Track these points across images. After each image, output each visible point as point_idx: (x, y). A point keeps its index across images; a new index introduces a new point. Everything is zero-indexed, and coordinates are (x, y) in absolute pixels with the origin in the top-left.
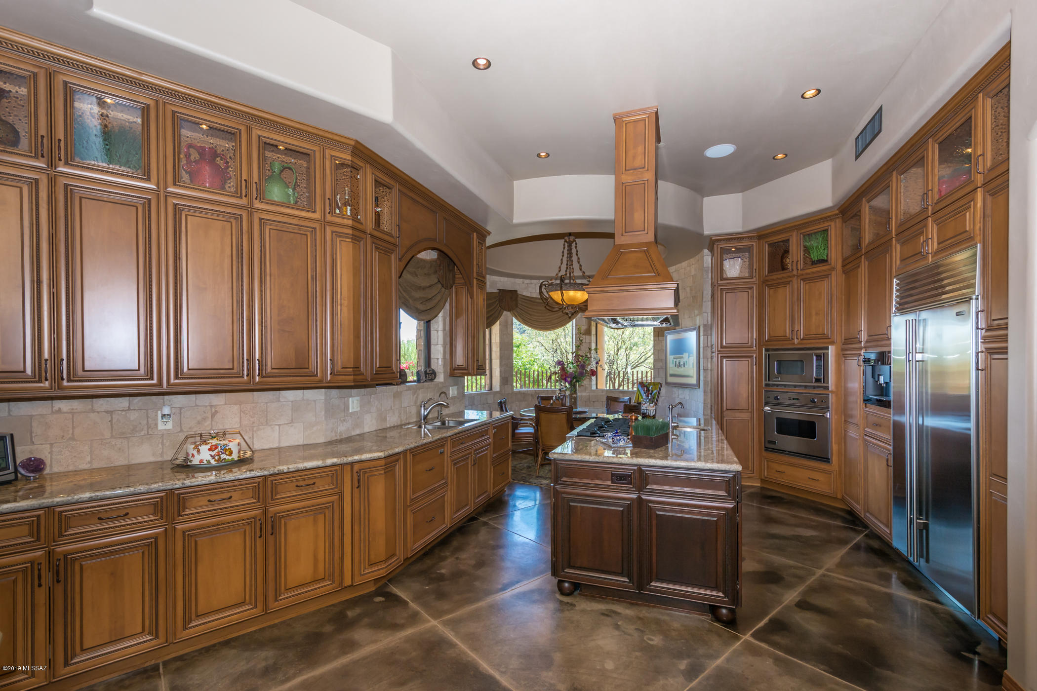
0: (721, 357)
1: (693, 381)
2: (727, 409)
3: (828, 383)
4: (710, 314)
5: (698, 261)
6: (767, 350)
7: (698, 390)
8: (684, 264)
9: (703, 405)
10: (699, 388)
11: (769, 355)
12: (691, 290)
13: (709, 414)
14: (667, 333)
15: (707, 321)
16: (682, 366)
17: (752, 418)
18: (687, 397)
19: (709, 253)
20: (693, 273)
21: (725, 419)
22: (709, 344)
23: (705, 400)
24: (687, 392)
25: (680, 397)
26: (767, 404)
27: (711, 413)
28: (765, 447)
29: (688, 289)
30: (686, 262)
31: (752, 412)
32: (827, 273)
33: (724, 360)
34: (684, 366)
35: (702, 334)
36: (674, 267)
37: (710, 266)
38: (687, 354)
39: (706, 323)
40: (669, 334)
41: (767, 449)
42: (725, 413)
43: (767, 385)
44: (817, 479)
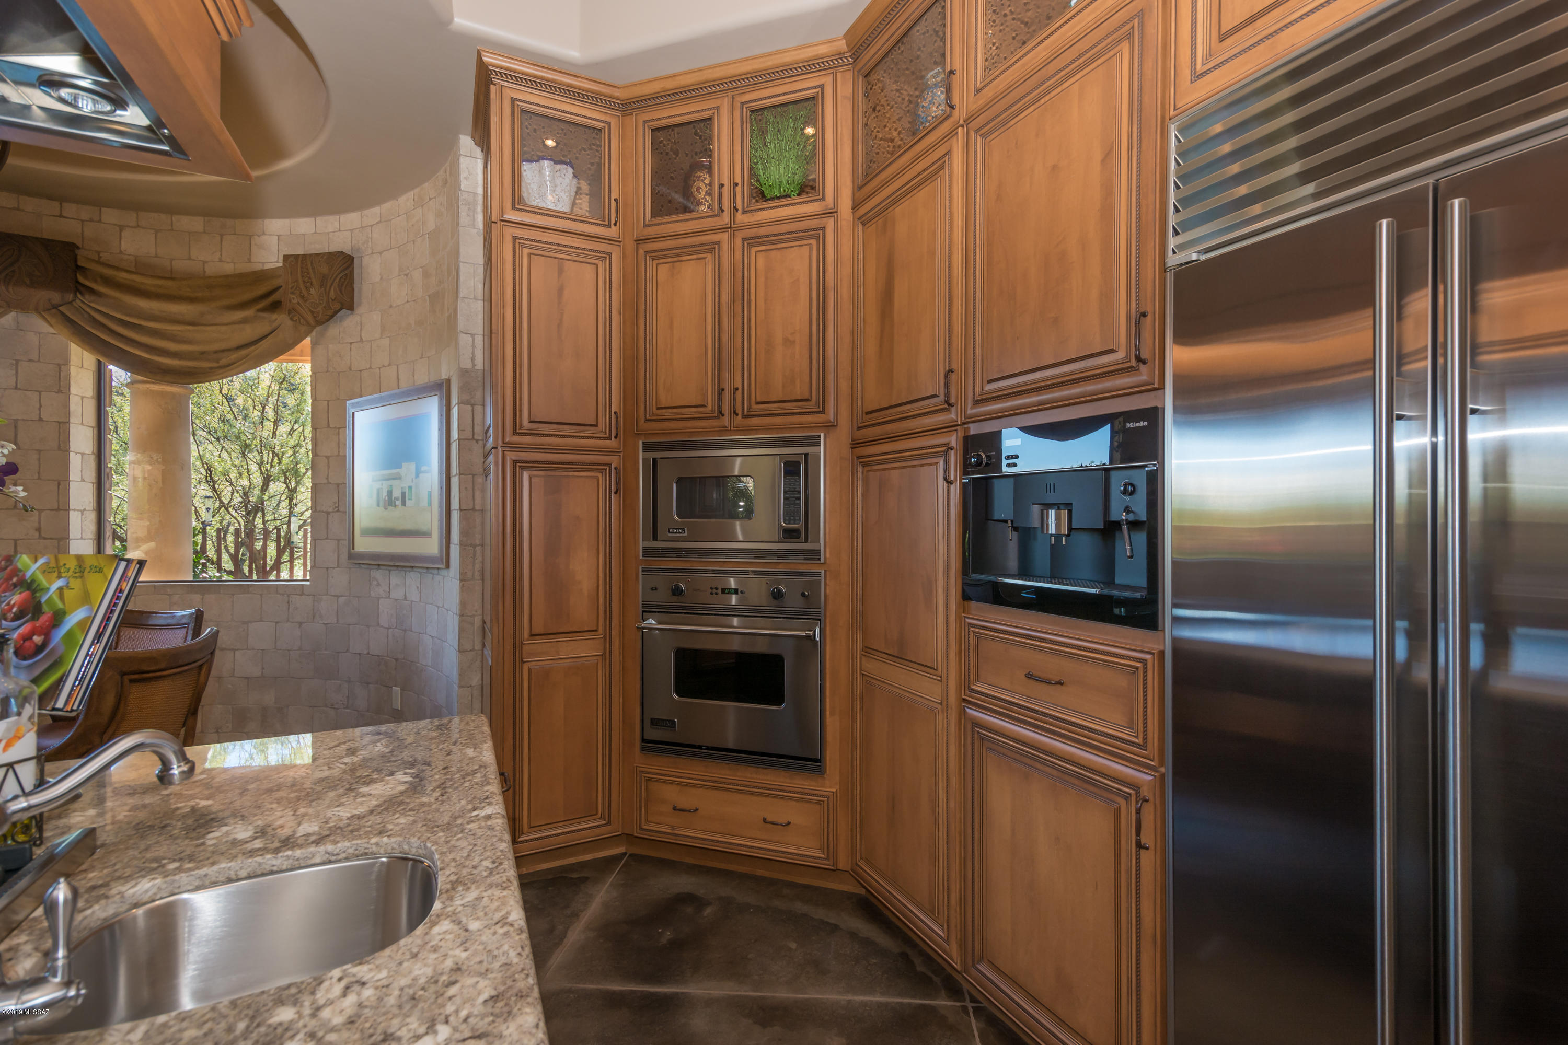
0: (515, 462)
1: (431, 547)
2: (532, 635)
3: (818, 541)
4: (479, 340)
5: (446, 182)
6: (647, 447)
7: (444, 572)
8: (406, 200)
9: (457, 618)
10: (448, 566)
11: (655, 460)
12: (426, 275)
13: (478, 646)
14: (353, 405)
15: (473, 359)
16: (398, 503)
17: (606, 655)
18: (414, 596)
19: (478, 152)
20: (431, 224)
21: (525, 667)
22: (478, 429)
23: (463, 605)
24: (413, 579)
25: (394, 595)
26: (648, 610)
27: (484, 645)
28: (643, 740)
29: (417, 275)
30: (411, 194)
31: (607, 639)
32: (814, 223)
33: (525, 476)
34: (404, 503)
35: (454, 400)
36: (376, 210)
37: (480, 191)
38: (412, 466)
39: (468, 365)
40: (361, 407)
41: (650, 746)
42: (525, 648)
43: (647, 552)
44: (784, 821)
